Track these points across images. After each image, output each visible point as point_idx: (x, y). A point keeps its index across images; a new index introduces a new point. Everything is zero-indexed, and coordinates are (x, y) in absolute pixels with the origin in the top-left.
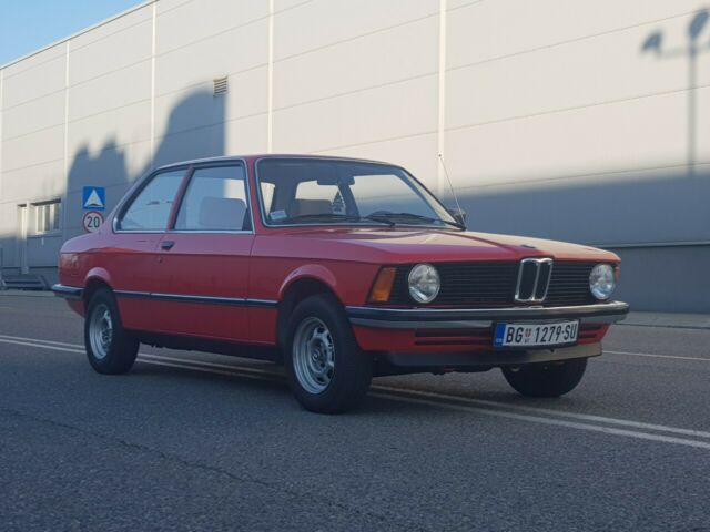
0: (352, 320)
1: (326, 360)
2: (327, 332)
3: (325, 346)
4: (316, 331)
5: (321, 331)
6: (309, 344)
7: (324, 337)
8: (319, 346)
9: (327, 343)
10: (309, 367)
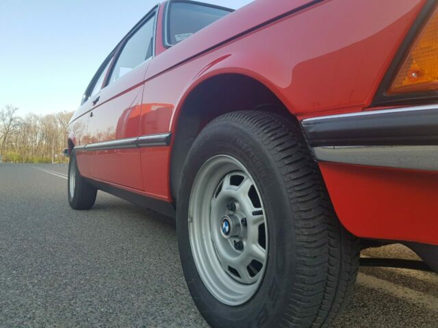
0: (324, 153)
1: (245, 237)
2: (248, 183)
3: (243, 210)
4: (227, 181)
5: (236, 181)
6: (215, 202)
7: (241, 193)
8: (233, 208)
9: (249, 206)
10: (216, 249)
